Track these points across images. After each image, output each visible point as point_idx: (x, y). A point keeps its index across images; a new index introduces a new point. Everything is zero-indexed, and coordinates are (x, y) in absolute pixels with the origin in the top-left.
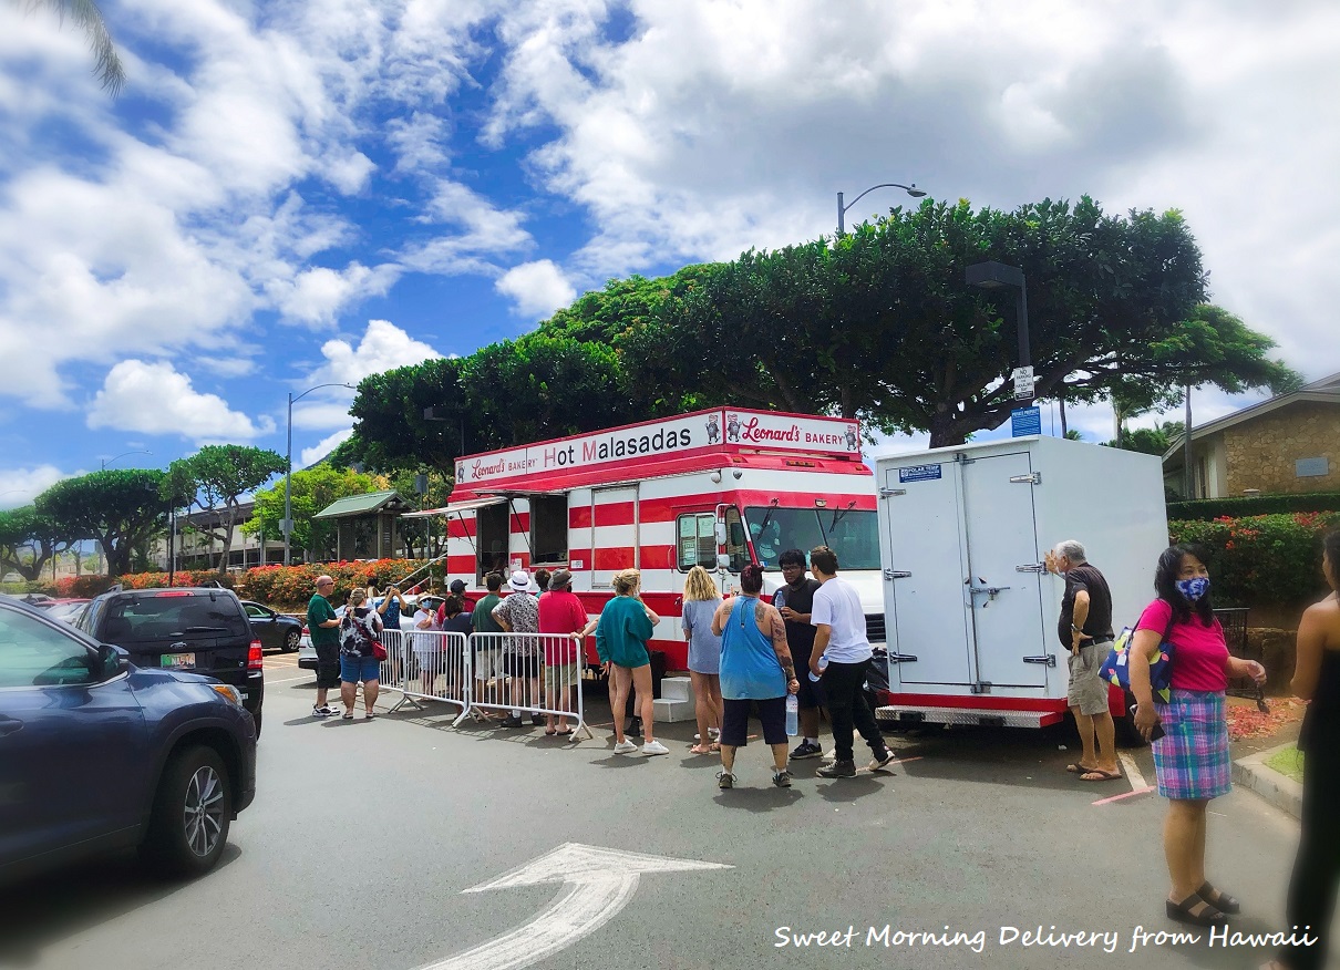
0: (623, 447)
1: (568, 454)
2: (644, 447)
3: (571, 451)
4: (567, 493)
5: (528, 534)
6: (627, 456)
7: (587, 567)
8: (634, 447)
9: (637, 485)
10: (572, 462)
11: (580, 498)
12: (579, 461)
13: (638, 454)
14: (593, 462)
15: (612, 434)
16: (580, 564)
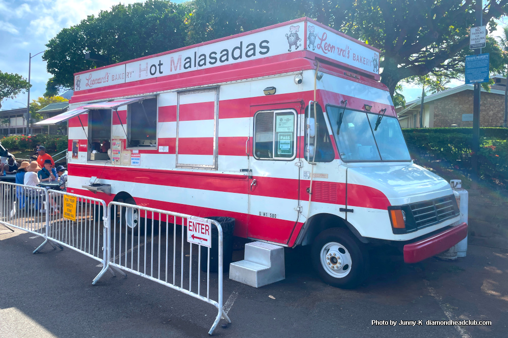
0: (205, 59)
1: (158, 67)
2: (224, 58)
3: (160, 64)
4: (156, 95)
5: (125, 126)
6: (208, 66)
7: (172, 151)
8: (215, 58)
9: (217, 88)
10: (161, 73)
11: (168, 99)
12: (167, 71)
13: (218, 64)
14: (178, 72)
15: (196, 49)
16: (166, 149)
